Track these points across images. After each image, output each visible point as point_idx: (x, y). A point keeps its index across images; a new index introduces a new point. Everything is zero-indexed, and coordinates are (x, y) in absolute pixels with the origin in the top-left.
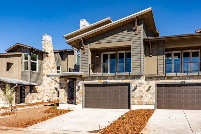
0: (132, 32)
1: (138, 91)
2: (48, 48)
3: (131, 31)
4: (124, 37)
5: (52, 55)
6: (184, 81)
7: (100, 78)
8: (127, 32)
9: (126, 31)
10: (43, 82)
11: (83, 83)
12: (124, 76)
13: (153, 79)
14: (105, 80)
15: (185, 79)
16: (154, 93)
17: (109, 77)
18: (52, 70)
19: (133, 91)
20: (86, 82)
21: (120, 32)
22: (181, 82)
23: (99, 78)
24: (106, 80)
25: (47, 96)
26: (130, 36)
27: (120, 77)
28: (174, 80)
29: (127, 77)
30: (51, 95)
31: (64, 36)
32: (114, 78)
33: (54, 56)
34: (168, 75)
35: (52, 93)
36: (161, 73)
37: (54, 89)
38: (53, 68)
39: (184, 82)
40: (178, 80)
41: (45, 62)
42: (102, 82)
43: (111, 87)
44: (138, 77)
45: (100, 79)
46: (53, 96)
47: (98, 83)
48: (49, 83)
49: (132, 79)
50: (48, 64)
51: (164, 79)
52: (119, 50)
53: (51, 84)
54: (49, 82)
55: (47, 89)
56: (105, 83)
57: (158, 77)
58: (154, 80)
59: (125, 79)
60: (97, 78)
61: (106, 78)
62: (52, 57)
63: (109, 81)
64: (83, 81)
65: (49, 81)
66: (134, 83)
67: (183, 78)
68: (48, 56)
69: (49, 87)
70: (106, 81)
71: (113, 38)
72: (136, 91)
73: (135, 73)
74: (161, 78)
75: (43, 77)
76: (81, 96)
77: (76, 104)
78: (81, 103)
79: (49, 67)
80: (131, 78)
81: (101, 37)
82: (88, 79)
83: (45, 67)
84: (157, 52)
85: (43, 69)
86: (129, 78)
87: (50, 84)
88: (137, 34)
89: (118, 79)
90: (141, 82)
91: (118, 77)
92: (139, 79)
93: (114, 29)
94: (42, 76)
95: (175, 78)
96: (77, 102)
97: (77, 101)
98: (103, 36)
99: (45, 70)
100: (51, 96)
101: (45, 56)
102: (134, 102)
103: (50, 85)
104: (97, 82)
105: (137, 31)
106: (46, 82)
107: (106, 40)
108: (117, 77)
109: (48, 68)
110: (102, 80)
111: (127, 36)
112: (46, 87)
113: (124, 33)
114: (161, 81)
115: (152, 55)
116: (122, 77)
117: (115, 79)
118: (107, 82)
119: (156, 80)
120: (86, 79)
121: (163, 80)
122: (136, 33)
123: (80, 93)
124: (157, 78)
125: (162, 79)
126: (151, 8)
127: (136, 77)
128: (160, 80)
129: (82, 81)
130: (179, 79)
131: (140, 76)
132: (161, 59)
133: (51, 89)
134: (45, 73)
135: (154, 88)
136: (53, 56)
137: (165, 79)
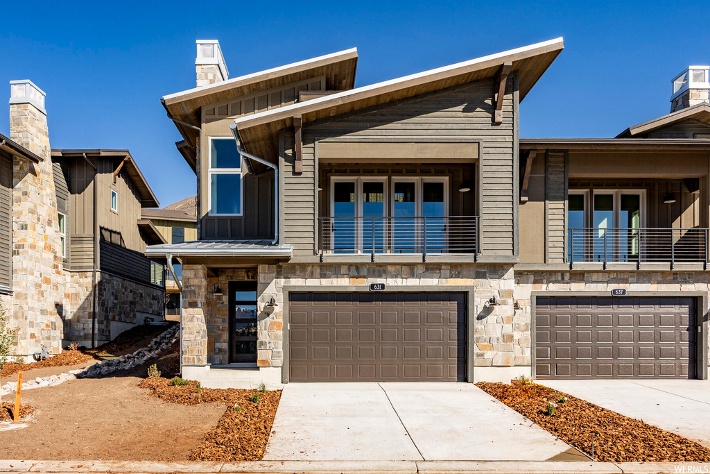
0: (480, 113)
1: (495, 318)
2: (35, 138)
3: (478, 109)
4: (455, 126)
5: (46, 167)
6: (621, 286)
7: (356, 270)
8: (464, 111)
9: (461, 108)
10: (17, 278)
11: (284, 288)
12: (446, 264)
13: (524, 277)
14: (374, 276)
15: (626, 281)
16: (526, 324)
17: (390, 268)
18: (48, 228)
19: (478, 319)
20: (298, 283)
21: (437, 110)
22: (615, 290)
23: (353, 269)
24: (380, 276)
25: (33, 336)
26: (476, 126)
27: (432, 269)
28: (593, 282)
29: (456, 270)
30: (46, 334)
31: (166, 97)
32: (412, 270)
33: (51, 171)
34: (579, 265)
35: (47, 326)
36: (555, 261)
37: (53, 309)
38: (50, 223)
39: (624, 291)
40: (606, 284)
41: (25, 194)
42: (364, 284)
43: (396, 305)
44: (496, 270)
45: (356, 274)
46: (48, 338)
47: (348, 290)
48: (38, 286)
49: (476, 278)
50: (35, 206)
51: (560, 278)
52: (399, 173)
53: (44, 286)
54: (39, 280)
55: (32, 309)
56: (377, 289)
57: (542, 272)
58: (528, 283)
59: (451, 277)
60: (344, 270)
61: (380, 269)
62: (46, 177)
63: (393, 283)
64: (285, 278)
65: (39, 275)
66: (482, 291)
67: (621, 277)
68: (33, 172)
69: (39, 301)
70: (379, 281)
71: (412, 126)
72: (491, 318)
73: (496, 257)
74: (551, 275)
75: (16, 258)
76: (276, 337)
77: (258, 368)
78: (279, 362)
79: (39, 219)
80: (472, 273)
81: (367, 121)
82: (308, 272)
83: (27, 218)
84: (543, 190)
85: (15, 227)
86: (465, 273)
87: (40, 286)
88: (499, 124)
89: (424, 277)
90: (507, 288)
91: (427, 269)
92: (500, 277)
93: (416, 96)
94: (11, 252)
95: (595, 277)
96: (263, 361)
97: (262, 354)
98: (374, 115)
99: (24, 227)
100: (43, 338)
101: (26, 169)
102: (482, 355)
103: (42, 294)
104: (343, 283)
105: (501, 112)
106: (30, 278)
107: (384, 132)
108: (420, 270)
109: (36, 221)
110: (364, 277)
111: (462, 126)
112: (29, 300)
113: (454, 114)
114: (551, 285)
115: (526, 199)
116: (440, 269)
117: (412, 275)
118: (383, 286)
119: (535, 282)
120: (298, 273)
121: (556, 282)
122: (498, 119)
123: (272, 324)
124: (540, 277)
125: (553, 279)
126: (561, 39)
127: (490, 272)
128: (547, 283)
129: (282, 281)
130: (608, 282)
131: (505, 267)
132: (555, 211)
133: (45, 308)
134: (24, 240)
135: (529, 309)
136: (49, 174)
137: (563, 281)
